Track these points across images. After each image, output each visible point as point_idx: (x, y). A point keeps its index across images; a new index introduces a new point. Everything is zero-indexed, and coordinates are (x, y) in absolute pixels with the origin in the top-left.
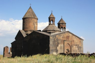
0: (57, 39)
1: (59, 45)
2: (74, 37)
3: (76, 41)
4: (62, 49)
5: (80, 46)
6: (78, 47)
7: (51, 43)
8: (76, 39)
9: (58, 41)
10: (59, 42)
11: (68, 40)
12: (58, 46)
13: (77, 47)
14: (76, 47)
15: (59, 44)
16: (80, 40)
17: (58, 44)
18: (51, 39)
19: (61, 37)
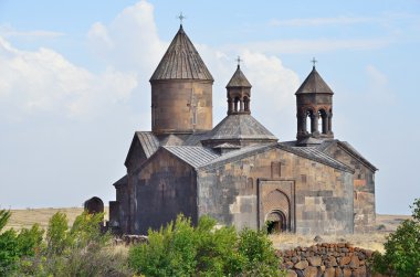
0: (230, 177)
1: (238, 198)
2: (308, 163)
3: (319, 179)
4: (250, 212)
5: (335, 195)
6: (324, 201)
7: (203, 191)
8: (319, 169)
9: (233, 183)
10: (237, 185)
11: (276, 176)
12: (231, 200)
13: (322, 202)
14: (317, 202)
15: (237, 194)
16: (338, 174)
17: (234, 193)
18: (204, 179)
19: (246, 167)
